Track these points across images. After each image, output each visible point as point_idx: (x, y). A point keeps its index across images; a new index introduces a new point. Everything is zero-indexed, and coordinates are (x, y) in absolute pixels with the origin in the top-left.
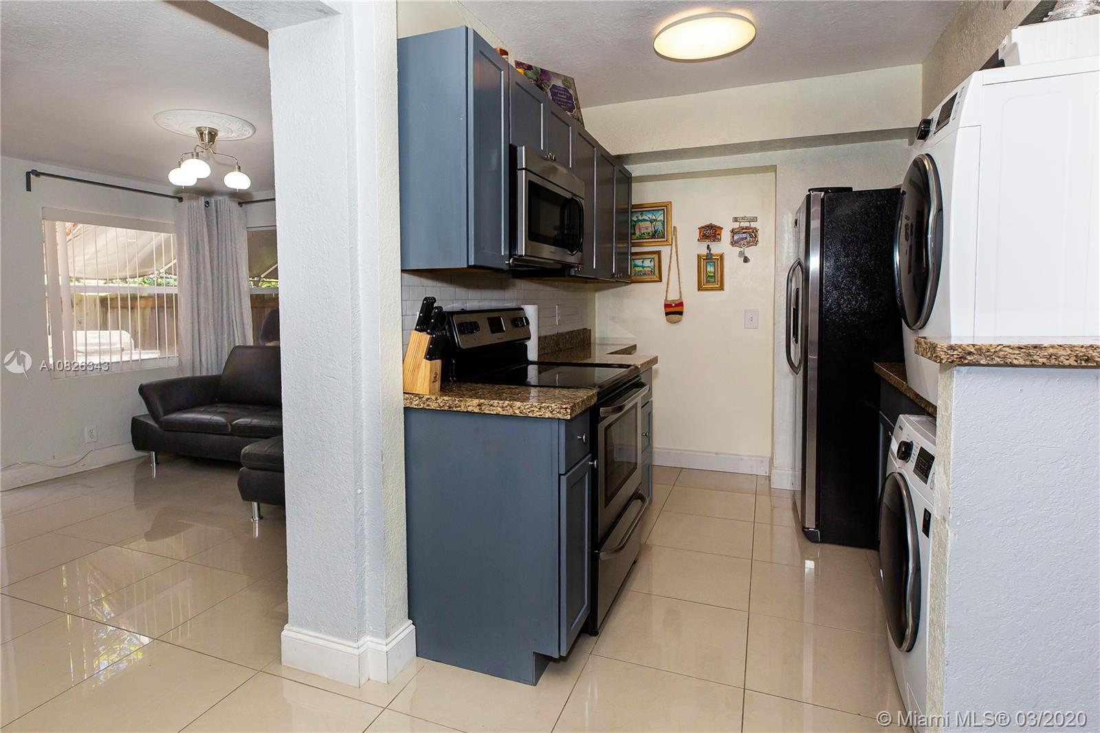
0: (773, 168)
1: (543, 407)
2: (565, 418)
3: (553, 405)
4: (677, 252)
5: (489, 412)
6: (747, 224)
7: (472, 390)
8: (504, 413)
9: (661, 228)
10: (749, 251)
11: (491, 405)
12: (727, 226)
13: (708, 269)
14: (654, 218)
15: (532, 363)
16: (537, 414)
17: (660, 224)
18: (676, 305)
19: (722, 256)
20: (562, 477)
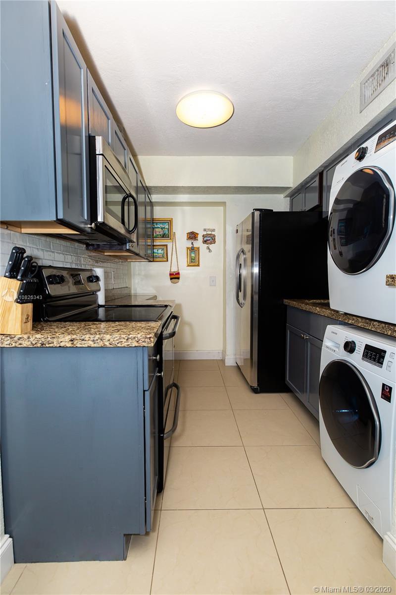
0: (223, 204)
1: (130, 338)
2: (150, 345)
3: (139, 336)
4: (176, 246)
5: (81, 346)
6: (210, 233)
7: (62, 328)
8: (96, 345)
9: (167, 233)
10: (211, 246)
11: (83, 340)
12: (201, 233)
13: (192, 255)
14: (163, 226)
15: (102, 306)
16: (125, 344)
17: (166, 230)
18: (176, 274)
19: (198, 248)
20: (146, 392)
